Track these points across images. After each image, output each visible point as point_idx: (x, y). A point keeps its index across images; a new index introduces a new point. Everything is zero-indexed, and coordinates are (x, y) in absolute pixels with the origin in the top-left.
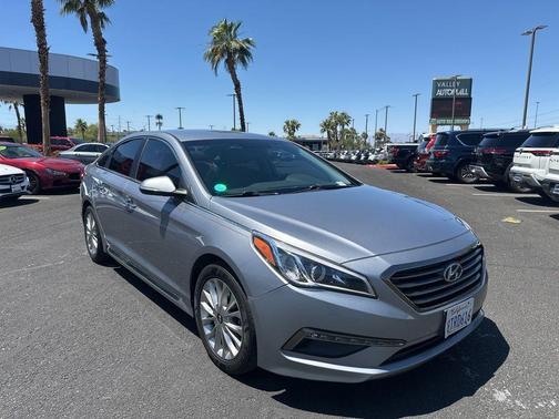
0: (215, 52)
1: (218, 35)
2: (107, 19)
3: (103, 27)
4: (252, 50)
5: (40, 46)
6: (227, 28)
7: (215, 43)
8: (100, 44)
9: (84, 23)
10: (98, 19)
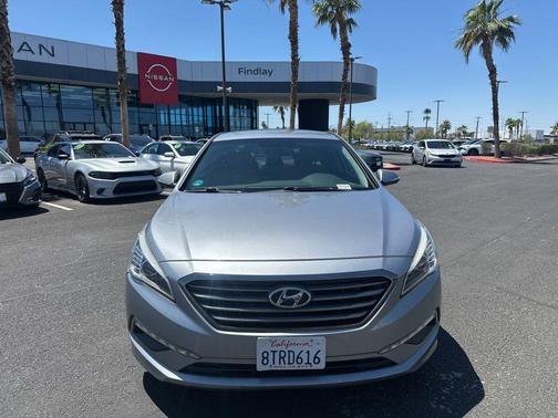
0: (467, 38)
1: (473, 18)
2: (354, 24)
3: (351, 31)
4: (515, 28)
5: (293, 58)
6: (485, 9)
7: (468, 28)
8: (346, 47)
9: (334, 31)
10: (347, 25)
